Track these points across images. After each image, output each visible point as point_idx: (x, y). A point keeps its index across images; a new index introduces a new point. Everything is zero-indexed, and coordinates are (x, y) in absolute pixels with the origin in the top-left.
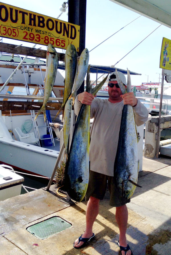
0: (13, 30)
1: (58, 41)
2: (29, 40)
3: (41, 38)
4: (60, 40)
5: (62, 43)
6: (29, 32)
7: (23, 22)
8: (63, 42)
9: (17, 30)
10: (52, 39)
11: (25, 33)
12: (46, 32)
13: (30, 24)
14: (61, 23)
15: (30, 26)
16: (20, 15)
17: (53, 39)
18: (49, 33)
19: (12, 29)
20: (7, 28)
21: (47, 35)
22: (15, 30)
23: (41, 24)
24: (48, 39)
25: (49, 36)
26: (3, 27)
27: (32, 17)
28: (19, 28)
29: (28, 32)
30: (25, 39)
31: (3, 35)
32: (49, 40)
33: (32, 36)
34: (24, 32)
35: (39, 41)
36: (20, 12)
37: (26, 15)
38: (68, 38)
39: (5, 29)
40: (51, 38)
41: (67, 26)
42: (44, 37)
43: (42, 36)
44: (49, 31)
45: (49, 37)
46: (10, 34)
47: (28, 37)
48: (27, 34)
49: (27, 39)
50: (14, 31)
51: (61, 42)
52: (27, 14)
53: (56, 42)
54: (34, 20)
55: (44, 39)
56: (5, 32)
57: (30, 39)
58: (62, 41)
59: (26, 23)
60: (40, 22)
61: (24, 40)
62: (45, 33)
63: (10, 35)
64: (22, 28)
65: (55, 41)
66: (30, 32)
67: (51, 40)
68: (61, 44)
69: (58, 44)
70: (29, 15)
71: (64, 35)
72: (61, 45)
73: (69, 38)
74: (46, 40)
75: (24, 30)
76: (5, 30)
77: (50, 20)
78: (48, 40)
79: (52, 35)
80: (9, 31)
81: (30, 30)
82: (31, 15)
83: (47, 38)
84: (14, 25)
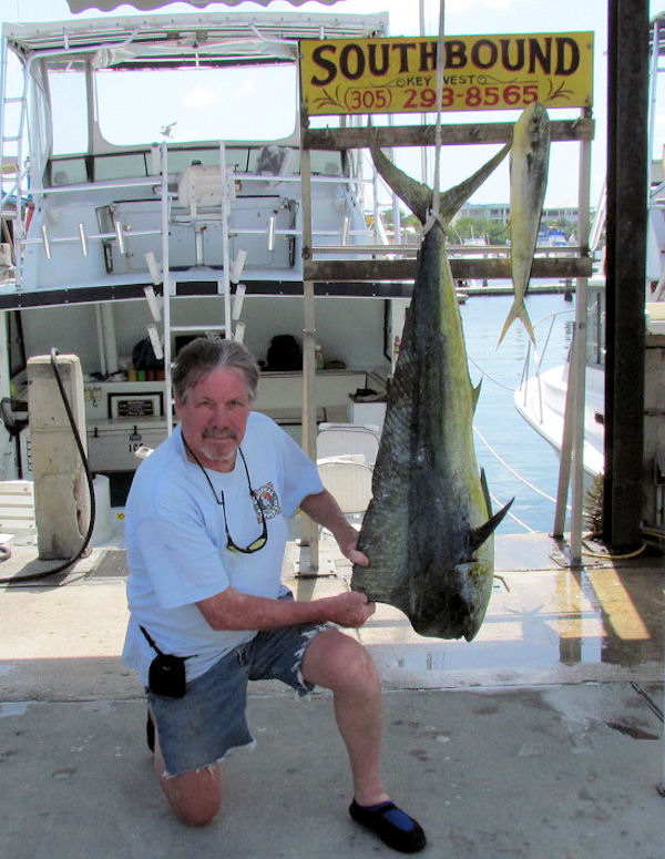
0: (377, 92)
1: (511, 91)
2: (420, 108)
3: (454, 97)
4: (518, 88)
5: (526, 92)
6: (419, 90)
7: (404, 68)
8: (529, 90)
9: (386, 91)
10: (491, 91)
11: (410, 94)
12: (471, 77)
13: (424, 67)
14: (520, 43)
15: (424, 74)
16: (395, 56)
17: (496, 89)
18: (481, 76)
19: (374, 91)
20: (362, 93)
21: (474, 85)
22: (382, 91)
23: (456, 61)
24: (479, 92)
25: (480, 87)
26: (353, 93)
27: (429, 50)
28: (395, 84)
29: (417, 89)
30: (409, 107)
31: (353, 111)
32: (483, 95)
33: (429, 96)
34: (406, 92)
35: (451, 102)
36: (395, 47)
37: (410, 52)
38: (547, 76)
39: (356, 95)
40: (487, 90)
41: (542, 45)
42: (464, 92)
43: (460, 89)
44: (479, 72)
45: (482, 88)
46: (369, 104)
47: (418, 100)
48: (414, 93)
49: (414, 106)
50: (381, 94)
51: (521, 92)
52: (413, 46)
53: (506, 94)
54: (434, 55)
55: (466, 96)
56: (356, 103)
57: (422, 105)
58: (526, 89)
59: (410, 67)
60: (450, 55)
61: (406, 110)
62: (468, 80)
63: (369, 107)
64: (400, 84)
65: (500, 94)
66: (423, 88)
67: (487, 94)
68: (522, 97)
69: (512, 98)
70: (418, 48)
71: (532, 70)
72: (521, 100)
73: (552, 75)
74: (470, 96)
75: (406, 88)
76: (358, 99)
77: (484, 41)
78: (477, 96)
79: (489, 80)
80: (368, 97)
81: (424, 82)
82: (423, 46)
83: (474, 92)
84: (380, 81)
